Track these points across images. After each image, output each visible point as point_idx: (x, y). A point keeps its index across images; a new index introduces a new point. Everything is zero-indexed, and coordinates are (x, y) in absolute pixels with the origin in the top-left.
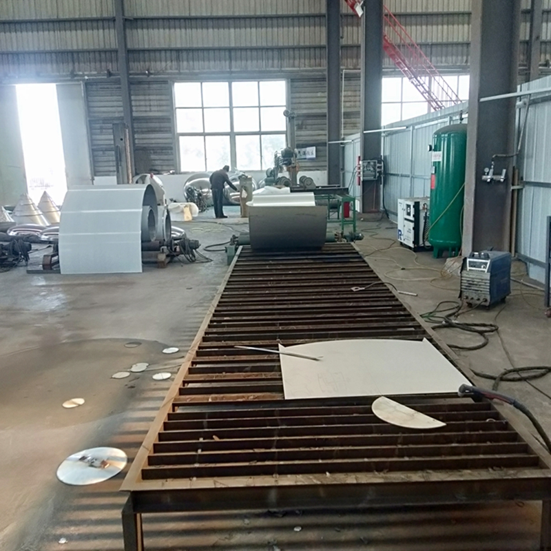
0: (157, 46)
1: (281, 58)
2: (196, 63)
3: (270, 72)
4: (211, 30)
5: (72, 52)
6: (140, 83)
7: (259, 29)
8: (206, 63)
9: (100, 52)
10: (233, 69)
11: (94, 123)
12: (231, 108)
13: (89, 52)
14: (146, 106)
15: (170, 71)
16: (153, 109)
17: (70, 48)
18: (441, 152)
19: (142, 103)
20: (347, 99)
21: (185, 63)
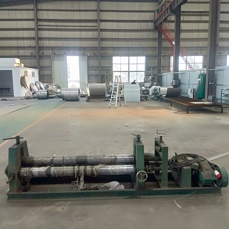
0: (108, 46)
1: (144, 50)
2: (119, 51)
3: (141, 54)
4: (124, 42)
5: (84, 47)
6: (103, 56)
7: (138, 42)
8: (122, 51)
9: (92, 47)
10: (130, 53)
11: (89, 68)
12: (129, 64)
13: (89, 47)
14: (104, 63)
15: (112, 53)
16: (106, 64)
17: (83, 46)
18: (200, 79)
19: (103, 62)
20: (163, 62)
21: (116, 51)
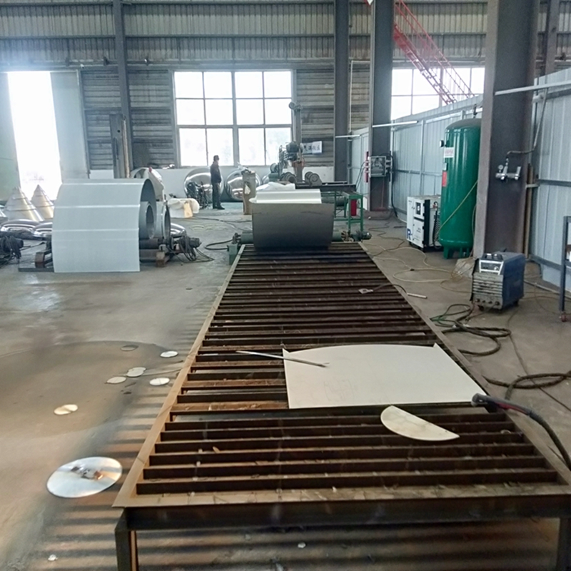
0: (157, 33)
1: (287, 47)
2: (197, 51)
3: (277, 62)
4: (213, 17)
5: (67, 39)
6: (138, 71)
7: (264, 17)
8: (208, 51)
9: (96, 38)
10: (237, 58)
11: (90, 114)
12: (234, 99)
13: (85, 38)
14: (144, 96)
15: (170, 60)
16: (152, 99)
17: (64, 34)
18: (453, 148)
19: (141, 93)
20: (356, 91)
21: (186, 52)
